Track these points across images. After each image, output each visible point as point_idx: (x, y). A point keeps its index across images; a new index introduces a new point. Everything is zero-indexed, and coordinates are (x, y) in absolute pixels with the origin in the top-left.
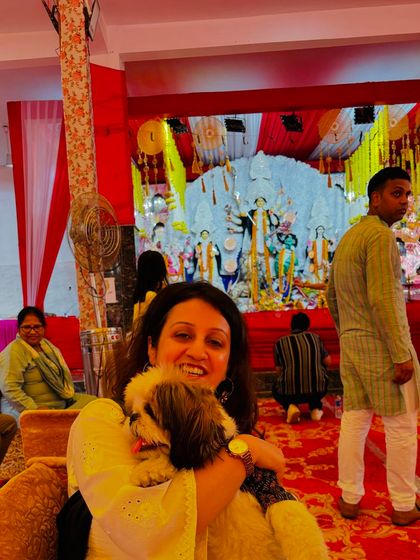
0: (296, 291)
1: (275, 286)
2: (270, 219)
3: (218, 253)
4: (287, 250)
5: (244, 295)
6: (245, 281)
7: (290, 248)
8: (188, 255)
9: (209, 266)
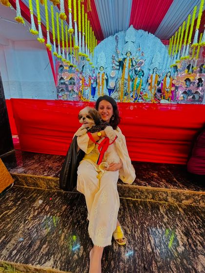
0: (141, 98)
1: (131, 95)
3: (107, 78)
4: (138, 78)
5: (117, 98)
6: (118, 91)
7: (140, 77)
8: (93, 78)
9: (103, 83)
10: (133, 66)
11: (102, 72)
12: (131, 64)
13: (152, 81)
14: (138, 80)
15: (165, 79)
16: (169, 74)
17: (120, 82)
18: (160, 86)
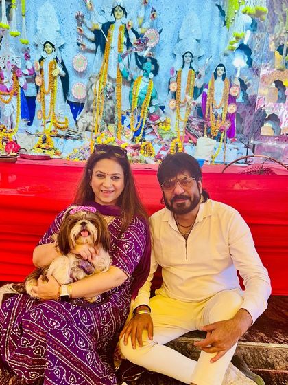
0: (150, 130)
2: (127, 36)
3: (63, 73)
4: (144, 78)
6: (92, 111)
7: (147, 76)
8: (26, 72)
9: (52, 89)
10: (129, 44)
11: (50, 58)
12: (125, 40)
13: (179, 88)
14: (142, 84)
15: (213, 84)
16: (220, 71)
17: (97, 87)
18: (199, 100)
